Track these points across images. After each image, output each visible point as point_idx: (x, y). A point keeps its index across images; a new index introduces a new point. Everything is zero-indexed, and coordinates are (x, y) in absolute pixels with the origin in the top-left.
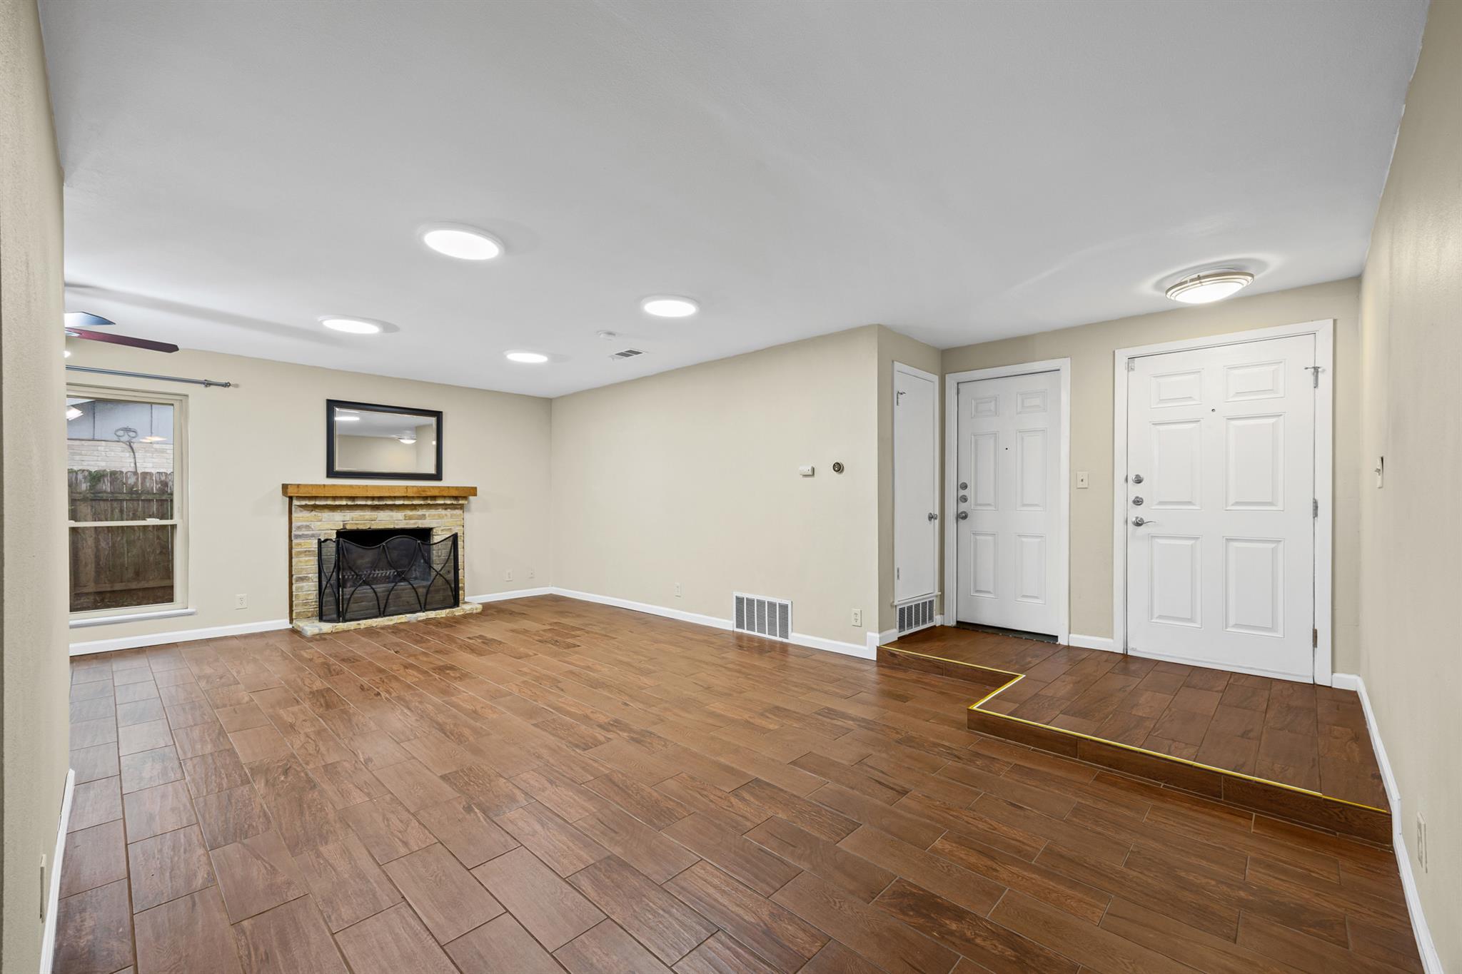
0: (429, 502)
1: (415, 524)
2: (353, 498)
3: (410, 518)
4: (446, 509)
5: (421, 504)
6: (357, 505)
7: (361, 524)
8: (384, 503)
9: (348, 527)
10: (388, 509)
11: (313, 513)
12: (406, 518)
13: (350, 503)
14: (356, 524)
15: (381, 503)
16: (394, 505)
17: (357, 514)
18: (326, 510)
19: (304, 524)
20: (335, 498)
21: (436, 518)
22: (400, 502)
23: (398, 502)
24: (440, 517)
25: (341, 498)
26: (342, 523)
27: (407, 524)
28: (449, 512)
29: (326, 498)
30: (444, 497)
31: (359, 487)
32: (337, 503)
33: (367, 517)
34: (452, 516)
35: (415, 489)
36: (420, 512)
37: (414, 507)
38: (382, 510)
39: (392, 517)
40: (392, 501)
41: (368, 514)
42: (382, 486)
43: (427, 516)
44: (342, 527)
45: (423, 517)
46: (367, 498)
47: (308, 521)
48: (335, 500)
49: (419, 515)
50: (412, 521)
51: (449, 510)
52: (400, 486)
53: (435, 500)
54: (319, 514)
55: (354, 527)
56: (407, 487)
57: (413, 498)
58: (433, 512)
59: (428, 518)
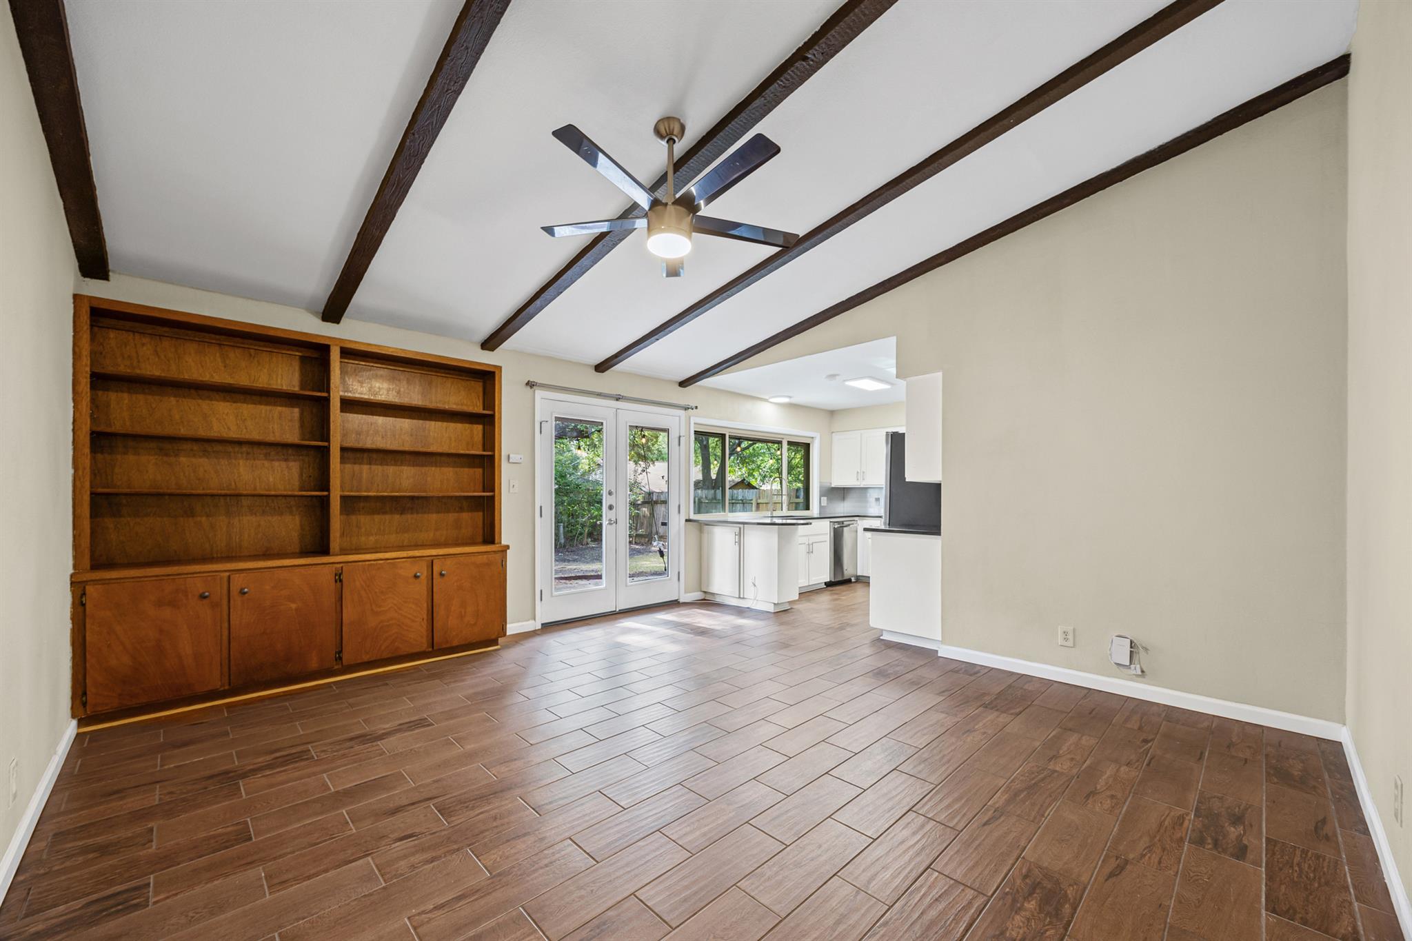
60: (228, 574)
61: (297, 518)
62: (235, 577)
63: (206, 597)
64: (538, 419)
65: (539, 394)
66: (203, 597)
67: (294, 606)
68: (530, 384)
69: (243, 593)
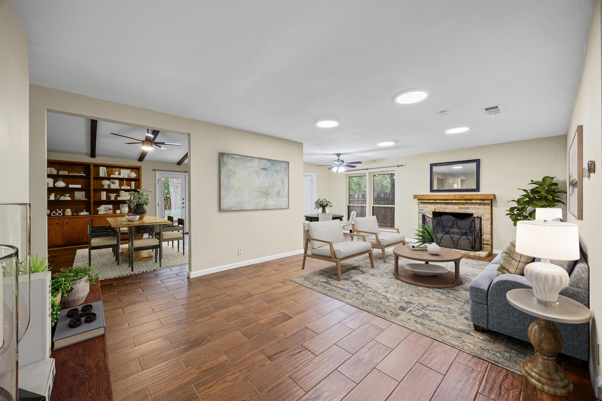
0: (468, 202)
1: (464, 211)
2: (435, 200)
3: (462, 208)
4: (480, 205)
5: (464, 203)
6: (437, 202)
7: (441, 210)
8: (447, 202)
9: (436, 211)
10: (451, 204)
11: (425, 205)
12: (459, 208)
13: (434, 202)
14: (439, 210)
15: (446, 202)
16: (452, 203)
17: (439, 206)
18: (429, 204)
19: (422, 208)
20: (429, 200)
21: (475, 209)
22: (455, 201)
23: (453, 202)
24: (477, 209)
25: (431, 200)
26: (434, 209)
27: (460, 211)
28: (482, 207)
29: (426, 200)
30: (476, 199)
31: (436, 195)
32: (430, 201)
33: (443, 207)
34: (483, 208)
35: (459, 196)
36: (467, 206)
37: (463, 204)
38: (449, 204)
39: (453, 207)
40: (451, 201)
41: (444, 206)
42: (445, 195)
43: (470, 208)
44: (434, 210)
45: (468, 208)
46: (441, 200)
47: (423, 208)
48: (429, 201)
49: (466, 207)
50: (463, 210)
51: (482, 206)
52: (452, 195)
53: (471, 201)
54: (426, 205)
55: (438, 211)
56: (455, 195)
57: (460, 200)
58: (473, 206)
59: (470, 209)
60: (63, 219)
61: (84, 206)
62: (65, 219)
63: (58, 224)
64: (157, 179)
65: (157, 172)
66: (57, 224)
67: (80, 227)
68: (155, 170)
69: (67, 223)
